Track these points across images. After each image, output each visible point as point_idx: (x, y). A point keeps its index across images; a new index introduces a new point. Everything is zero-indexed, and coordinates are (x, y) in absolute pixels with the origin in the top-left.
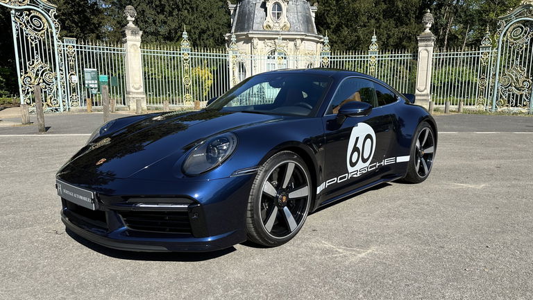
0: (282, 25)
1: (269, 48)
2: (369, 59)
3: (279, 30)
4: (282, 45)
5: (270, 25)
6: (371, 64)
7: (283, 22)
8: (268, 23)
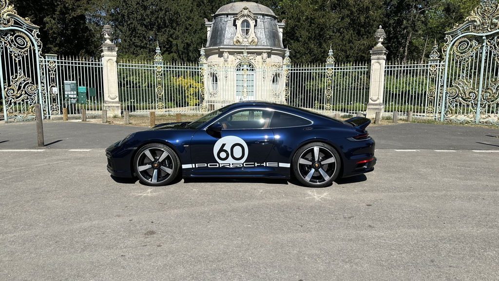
0: (250, 40)
1: (238, 60)
2: (326, 71)
3: (248, 44)
4: (250, 58)
5: (240, 40)
6: (328, 76)
7: (251, 37)
8: (238, 39)
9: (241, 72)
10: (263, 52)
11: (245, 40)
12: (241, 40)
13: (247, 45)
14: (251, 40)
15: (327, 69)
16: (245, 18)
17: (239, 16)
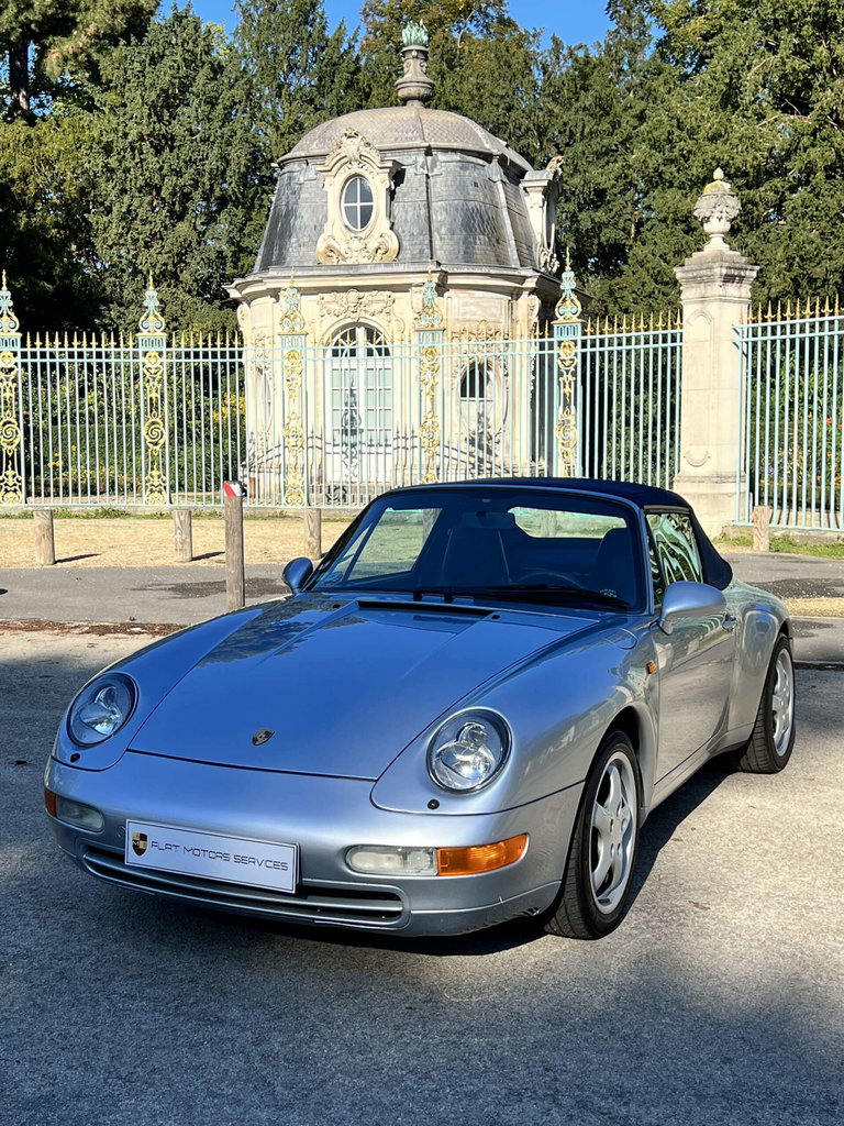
0: (372, 246)
1: (329, 320)
2: (555, 351)
3: (366, 261)
4: (372, 308)
5: (337, 247)
6: (563, 369)
7: (376, 234)
8: (332, 243)
9: (344, 362)
10: (410, 285)
11: (356, 244)
12: (342, 248)
13: (362, 261)
14: (376, 245)
15: (560, 343)
16: (355, 169)
17: (329, 162)
